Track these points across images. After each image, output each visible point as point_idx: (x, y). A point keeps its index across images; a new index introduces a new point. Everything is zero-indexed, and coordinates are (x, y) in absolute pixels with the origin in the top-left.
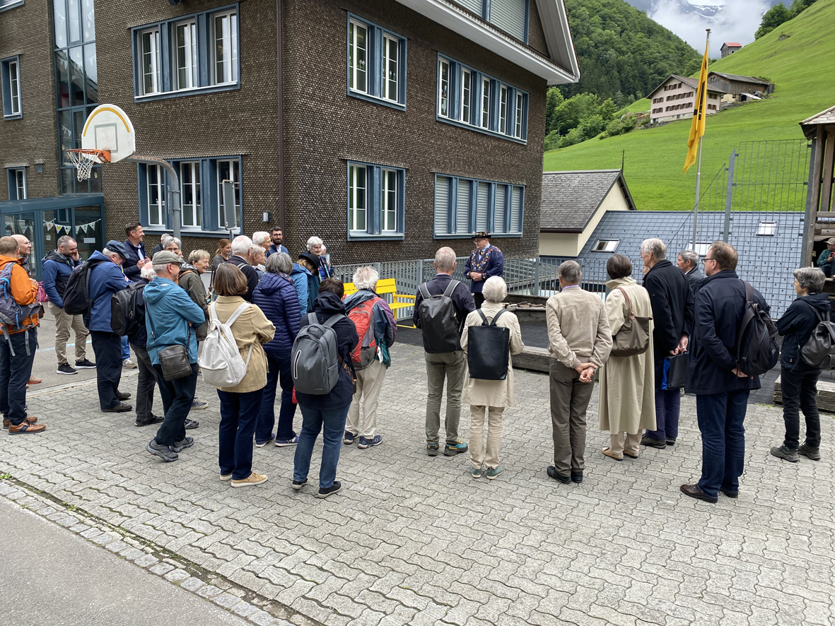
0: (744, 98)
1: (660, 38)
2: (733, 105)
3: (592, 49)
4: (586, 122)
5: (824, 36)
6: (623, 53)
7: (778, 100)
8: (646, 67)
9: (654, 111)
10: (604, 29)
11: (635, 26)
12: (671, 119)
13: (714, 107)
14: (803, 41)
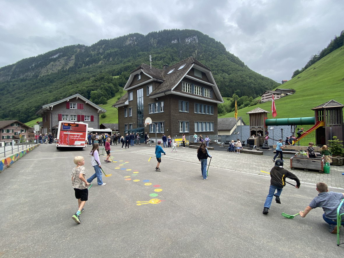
0: (287, 94)
1: (265, 80)
2: (284, 96)
3: (247, 85)
4: (245, 103)
5: (310, 77)
6: (255, 85)
7: (296, 94)
8: (262, 88)
9: (262, 99)
10: (250, 80)
11: (258, 78)
12: (267, 101)
13: (279, 97)
14: (304, 78)
